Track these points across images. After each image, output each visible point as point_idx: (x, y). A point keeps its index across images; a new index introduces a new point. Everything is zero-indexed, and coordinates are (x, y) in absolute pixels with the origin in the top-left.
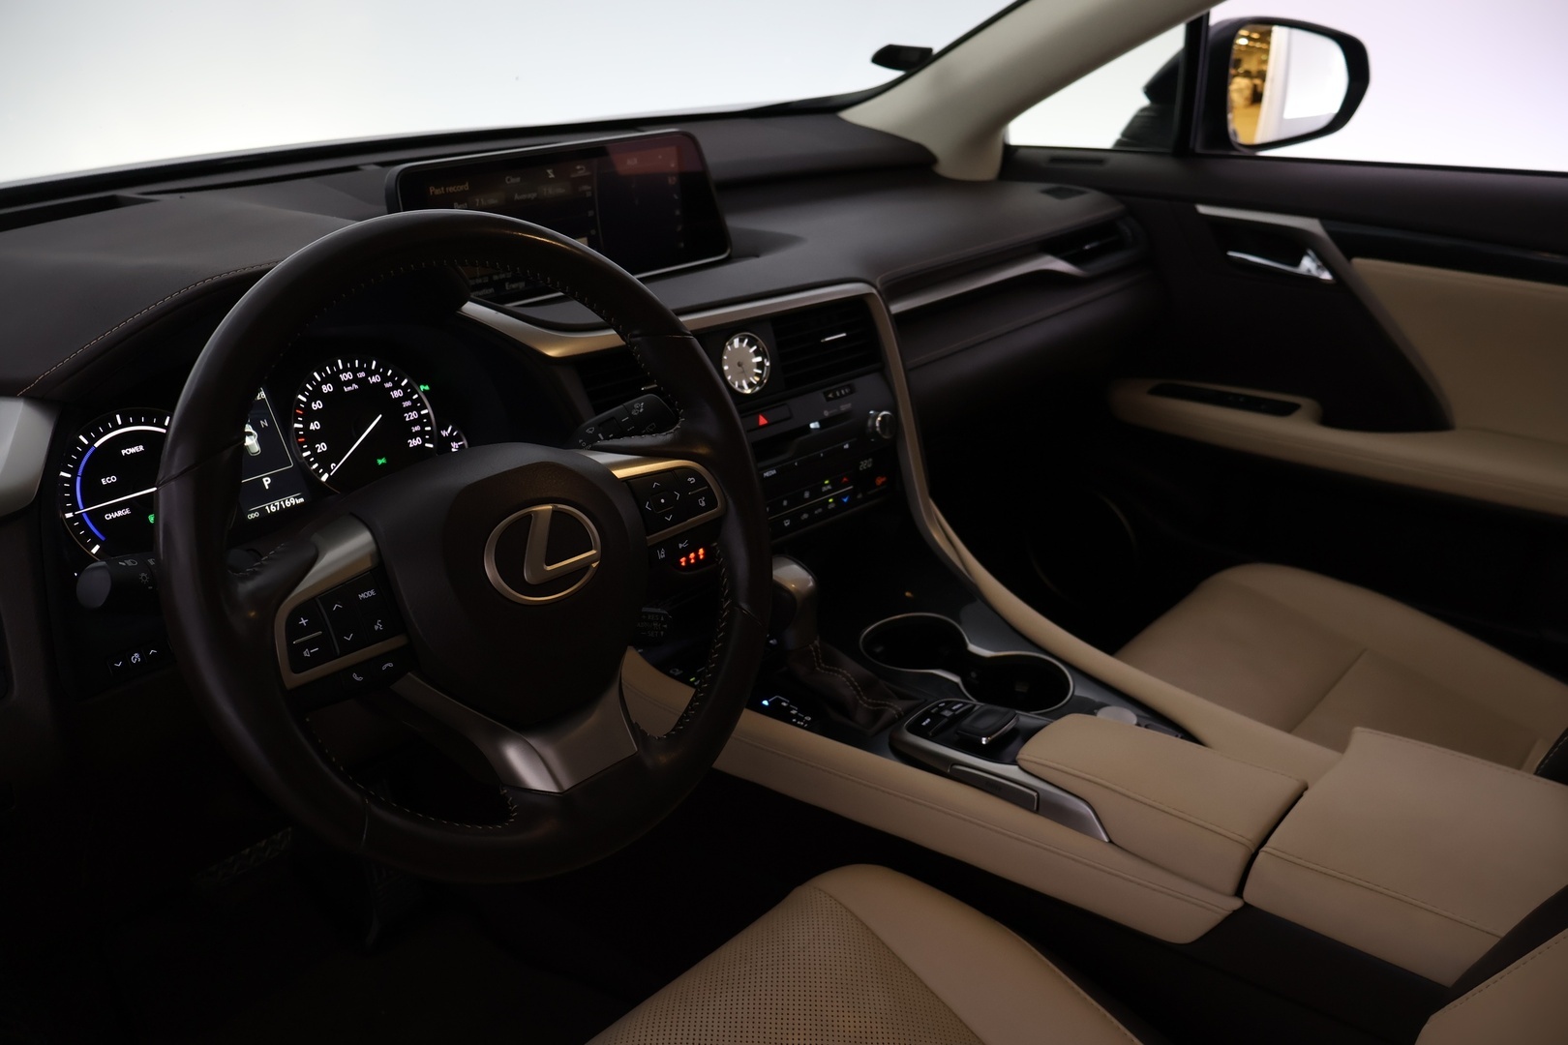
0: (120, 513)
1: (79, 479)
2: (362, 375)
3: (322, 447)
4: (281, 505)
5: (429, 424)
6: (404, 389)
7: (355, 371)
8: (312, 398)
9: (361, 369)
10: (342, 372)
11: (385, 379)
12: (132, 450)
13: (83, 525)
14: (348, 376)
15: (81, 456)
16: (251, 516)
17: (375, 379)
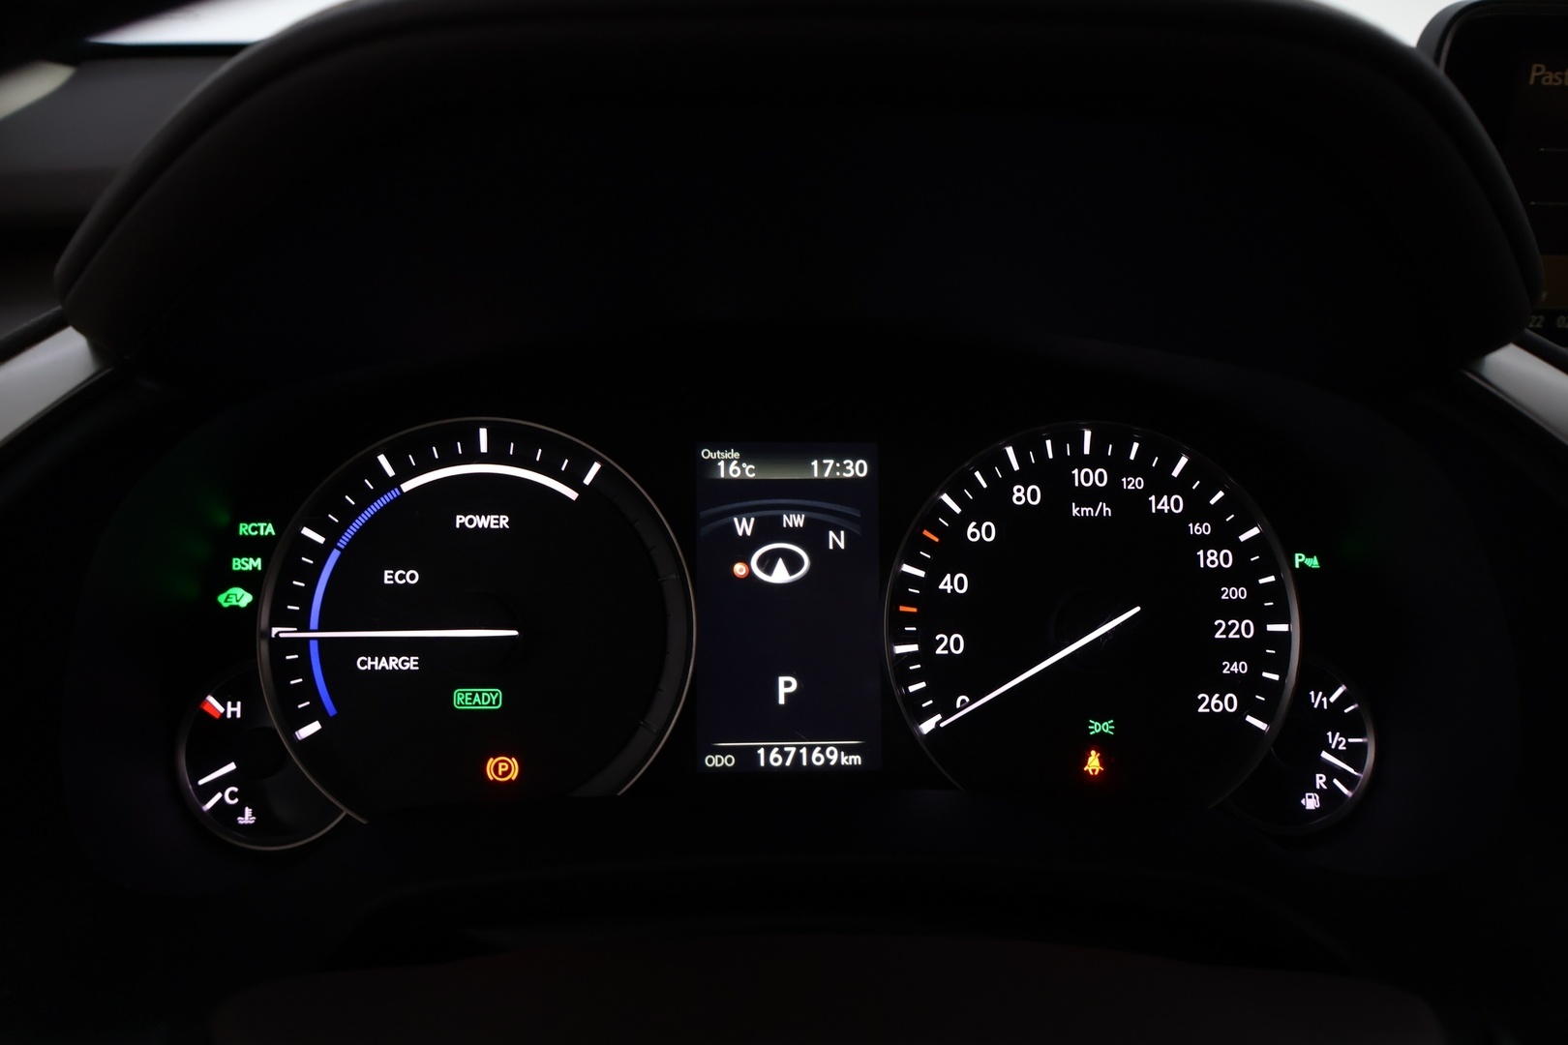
0: (394, 663)
1: (335, 554)
2: (1134, 483)
3: (951, 644)
4: (798, 756)
5: (1280, 665)
6: (1242, 551)
7: (1119, 467)
8: (975, 511)
9: (1138, 468)
10: (1082, 461)
11: (1197, 509)
12: (481, 522)
13: (303, 668)
14: (1094, 477)
15: (365, 499)
16: (715, 761)
17: (1167, 504)
